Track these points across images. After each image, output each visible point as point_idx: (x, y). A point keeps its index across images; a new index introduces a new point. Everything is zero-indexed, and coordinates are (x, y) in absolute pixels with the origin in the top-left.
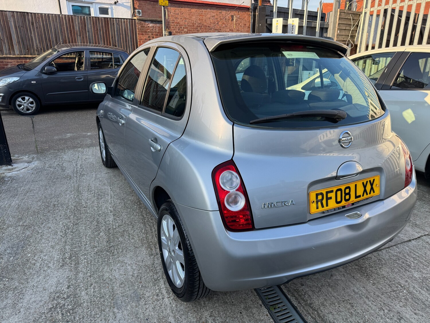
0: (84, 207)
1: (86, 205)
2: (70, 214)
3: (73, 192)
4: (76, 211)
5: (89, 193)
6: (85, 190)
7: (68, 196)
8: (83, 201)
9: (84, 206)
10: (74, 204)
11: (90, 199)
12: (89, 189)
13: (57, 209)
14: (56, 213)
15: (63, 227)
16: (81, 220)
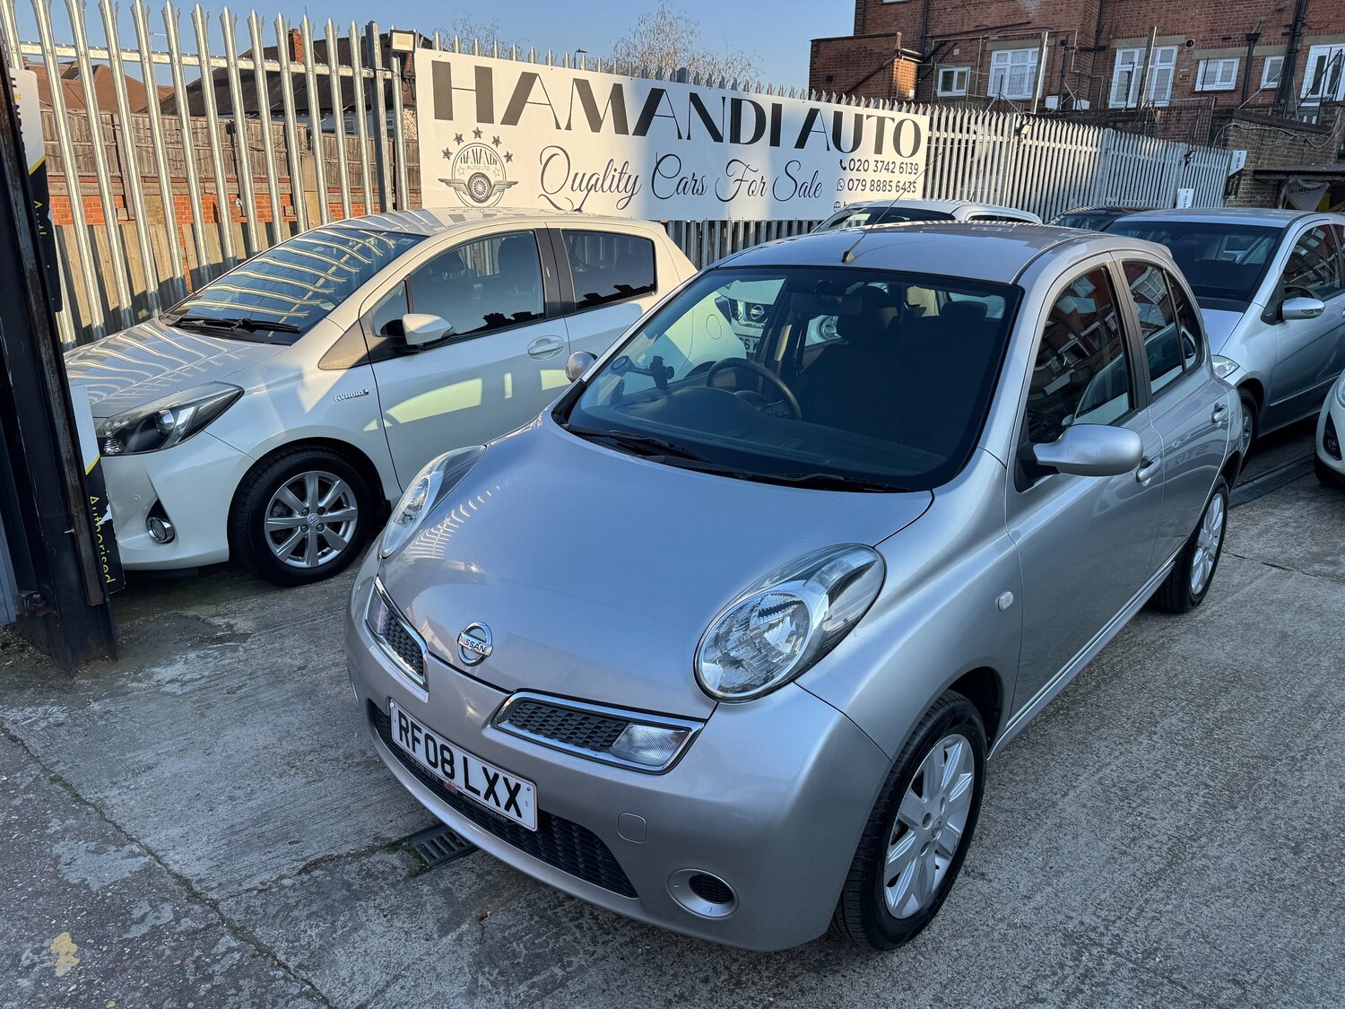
0: (1207, 786)
1: (1197, 791)
2: (1265, 791)
3: (1198, 864)
4: (1239, 792)
5: (1148, 821)
6: (1150, 847)
7: (1227, 860)
8: (1194, 810)
9: (1207, 791)
10: (1230, 815)
11: (1164, 802)
12: (1134, 839)
13: (1295, 829)
14: (1306, 819)
15: (1305, 771)
16: (1245, 760)
